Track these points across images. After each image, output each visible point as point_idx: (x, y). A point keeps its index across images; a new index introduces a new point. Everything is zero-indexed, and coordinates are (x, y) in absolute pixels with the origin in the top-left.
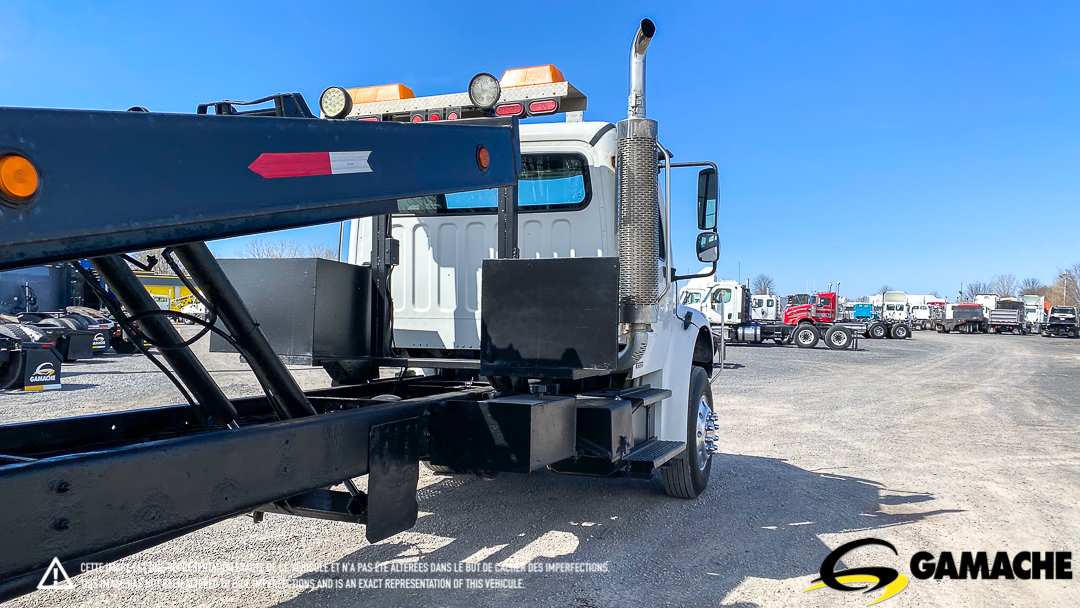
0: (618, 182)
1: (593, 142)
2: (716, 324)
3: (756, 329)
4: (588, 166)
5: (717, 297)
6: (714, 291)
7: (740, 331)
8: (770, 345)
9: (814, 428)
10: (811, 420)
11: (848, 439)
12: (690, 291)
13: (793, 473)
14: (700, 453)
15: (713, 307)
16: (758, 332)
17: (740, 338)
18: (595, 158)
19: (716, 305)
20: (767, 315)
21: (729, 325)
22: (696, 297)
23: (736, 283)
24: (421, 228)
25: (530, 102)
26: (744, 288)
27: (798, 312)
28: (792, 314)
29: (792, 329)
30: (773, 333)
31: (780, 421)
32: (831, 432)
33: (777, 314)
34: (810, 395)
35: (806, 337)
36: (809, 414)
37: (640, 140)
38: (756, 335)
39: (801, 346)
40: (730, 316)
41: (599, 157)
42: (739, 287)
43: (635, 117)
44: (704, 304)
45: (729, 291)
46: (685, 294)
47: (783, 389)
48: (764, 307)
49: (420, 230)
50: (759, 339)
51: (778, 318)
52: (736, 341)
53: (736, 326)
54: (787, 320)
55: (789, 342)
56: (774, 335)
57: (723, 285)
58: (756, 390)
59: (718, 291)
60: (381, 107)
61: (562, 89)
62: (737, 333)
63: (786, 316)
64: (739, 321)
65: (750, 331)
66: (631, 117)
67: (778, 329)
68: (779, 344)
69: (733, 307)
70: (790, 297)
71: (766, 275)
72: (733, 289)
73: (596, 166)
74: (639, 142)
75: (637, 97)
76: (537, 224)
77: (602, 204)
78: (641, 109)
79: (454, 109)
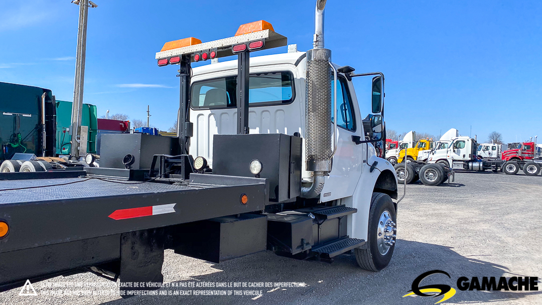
0: (307, 87)
1: (296, 64)
2: (456, 161)
3: (480, 163)
4: (293, 78)
5: (457, 145)
6: (455, 142)
7: (470, 164)
8: (490, 173)
9: (485, 227)
10: (486, 221)
11: (503, 236)
12: (442, 142)
13: (452, 257)
14: (381, 245)
15: (454, 151)
16: (481, 165)
17: (470, 168)
18: (297, 73)
19: (456, 150)
20: (492, 155)
21: (464, 161)
22: (446, 145)
23: (468, 138)
24: (212, 116)
25: (250, 42)
26: (473, 140)
27: (510, 153)
28: (506, 155)
29: (502, 163)
30: (490, 166)
31: (467, 221)
32: (495, 230)
33: (498, 154)
34: (495, 205)
35: (511, 168)
36: (487, 217)
37: (318, 61)
38: (479, 166)
39: (507, 173)
40: (464, 156)
41: (299, 73)
42: (470, 140)
43: (316, 48)
44: (449, 149)
45: (464, 142)
46: (439, 144)
47: (480, 200)
48: (490, 150)
49: (212, 117)
50: (481, 169)
51: (498, 157)
52: (467, 169)
53: (468, 162)
54: (503, 157)
55: (501, 171)
56: (490, 167)
57: (460, 138)
58: (462, 201)
59: (458, 142)
60: (181, 51)
61: (265, 34)
62: (468, 166)
63: (503, 155)
64: (470, 159)
65: (476, 165)
66: (315, 48)
67: (493, 164)
68: (495, 172)
69: (466, 151)
70: (510, 144)
71: (497, 132)
72: (466, 141)
73: (298, 78)
74: (317, 63)
75: (317, 36)
76: (268, 112)
77: (301, 101)
78: (319, 43)
79: (214, 49)
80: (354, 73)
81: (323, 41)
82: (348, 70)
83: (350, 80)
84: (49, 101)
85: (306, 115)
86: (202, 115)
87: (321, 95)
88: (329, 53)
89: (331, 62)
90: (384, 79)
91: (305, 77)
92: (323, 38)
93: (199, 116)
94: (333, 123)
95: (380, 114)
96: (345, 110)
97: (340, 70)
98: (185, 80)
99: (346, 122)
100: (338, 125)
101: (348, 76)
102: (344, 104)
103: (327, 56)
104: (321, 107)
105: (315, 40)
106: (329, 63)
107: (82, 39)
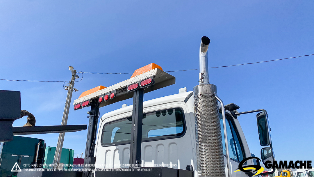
0: (196, 120)
1: (186, 101)
4: (184, 113)
18: (187, 109)
37: (204, 95)
41: (188, 109)
43: (202, 84)
61: (153, 72)
66: (200, 84)
73: (187, 113)
74: (204, 96)
75: (202, 74)
76: (162, 146)
77: (192, 134)
78: (205, 80)
79: (114, 91)
80: (238, 111)
81: (208, 79)
82: (233, 107)
83: (236, 118)
84: (42, 147)
85: (197, 147)
86: (109, 150)
87: (210, 126)
88: (214, 88)
89: (217, 96)
90: (267, 115)
91: (193, 111)
92: (208, 75)
93: (107, 151)
94: (226, 156)
95: (269, 146)
96: (235, 144)
97: (226, 108)
98: (92, 120)
99: (237, 156)
100: (230, 159)
101: (234, 114)
102: (233, 139)
103: (212, 90)
104: (212, 138)
105: (200, 77)
106: (216, 97)
107: (67, 109)
